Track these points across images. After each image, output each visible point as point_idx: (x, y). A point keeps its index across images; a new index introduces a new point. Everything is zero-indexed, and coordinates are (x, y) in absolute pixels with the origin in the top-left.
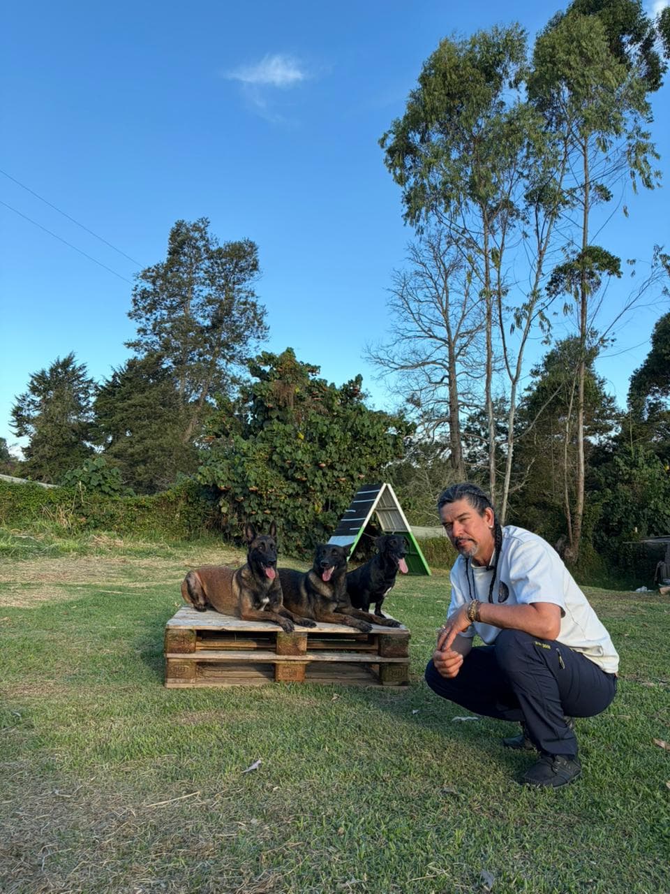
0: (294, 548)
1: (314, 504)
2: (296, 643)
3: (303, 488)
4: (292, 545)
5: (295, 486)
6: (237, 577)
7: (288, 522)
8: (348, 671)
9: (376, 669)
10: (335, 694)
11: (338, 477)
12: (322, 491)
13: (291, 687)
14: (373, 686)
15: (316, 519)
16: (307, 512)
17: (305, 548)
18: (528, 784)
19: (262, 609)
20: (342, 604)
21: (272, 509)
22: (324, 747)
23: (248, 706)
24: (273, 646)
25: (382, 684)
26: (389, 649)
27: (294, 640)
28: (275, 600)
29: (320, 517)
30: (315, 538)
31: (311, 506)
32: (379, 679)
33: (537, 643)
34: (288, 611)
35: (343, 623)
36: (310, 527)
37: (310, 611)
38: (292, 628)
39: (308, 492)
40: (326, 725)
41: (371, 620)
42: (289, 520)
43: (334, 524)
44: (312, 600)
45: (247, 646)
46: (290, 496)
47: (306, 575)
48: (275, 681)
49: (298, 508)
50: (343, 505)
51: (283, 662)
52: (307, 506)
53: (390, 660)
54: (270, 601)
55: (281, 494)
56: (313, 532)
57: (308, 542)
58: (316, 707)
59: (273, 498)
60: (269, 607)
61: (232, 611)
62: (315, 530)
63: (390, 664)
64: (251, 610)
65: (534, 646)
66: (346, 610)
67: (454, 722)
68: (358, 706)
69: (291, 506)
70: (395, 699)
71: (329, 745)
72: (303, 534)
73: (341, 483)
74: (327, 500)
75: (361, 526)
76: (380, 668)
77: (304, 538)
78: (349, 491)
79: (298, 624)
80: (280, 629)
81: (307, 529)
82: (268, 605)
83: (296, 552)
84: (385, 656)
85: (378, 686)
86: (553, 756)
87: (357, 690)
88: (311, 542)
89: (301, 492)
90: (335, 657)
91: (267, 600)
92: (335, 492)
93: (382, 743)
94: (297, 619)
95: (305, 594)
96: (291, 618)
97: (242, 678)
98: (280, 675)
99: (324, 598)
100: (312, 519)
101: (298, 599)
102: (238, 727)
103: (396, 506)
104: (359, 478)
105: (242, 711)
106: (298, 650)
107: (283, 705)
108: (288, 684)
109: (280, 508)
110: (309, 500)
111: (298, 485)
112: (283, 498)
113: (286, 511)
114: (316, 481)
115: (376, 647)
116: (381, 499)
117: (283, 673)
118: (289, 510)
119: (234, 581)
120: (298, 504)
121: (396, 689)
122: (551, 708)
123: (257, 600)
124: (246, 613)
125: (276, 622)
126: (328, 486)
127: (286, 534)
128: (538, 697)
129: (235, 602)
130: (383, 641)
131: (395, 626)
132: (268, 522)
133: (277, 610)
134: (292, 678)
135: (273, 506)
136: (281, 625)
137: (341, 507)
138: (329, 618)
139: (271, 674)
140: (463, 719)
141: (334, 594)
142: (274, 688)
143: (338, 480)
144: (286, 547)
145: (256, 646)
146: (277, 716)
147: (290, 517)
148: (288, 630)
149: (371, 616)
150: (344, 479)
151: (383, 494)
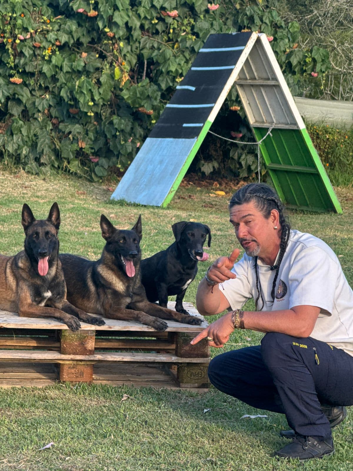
0: (72, 156)
1: (111, 64)
2: (82, 341)
3: (89, 32)
4: (68, 149)
5: (74, 27)
6: (11, 268)
7: (60, 101)
8: (143, 374)
9: (174, 370)
10: (125, 395)
11: (163, 8)
12: (128, 39)
13: (77, 388)
14: (169, 389)
15: (117, 96)
16: (99, 83)
17: (96, 154)
18: (277, 457)
19: (43, 304)
20: (136, 298)
21: (24, 74)
22: (110, 435)
23: (33, 405)
24: (57, 345)
25: (179, 386)
26: (187, 348)
27: (80, 339)
28: (58, 295)
29: (126, 94)
30: (115, 136)
31: (107, 70)
32: (177, 381)
33: (294, 344)
34: (74, 307)
35: (137, 320)
36: (105, 113)
37: (99, 306)
38: (79, 326)
39: (100, 40)
40: (113, 421)
41: (170, 316)
42: (61, 99)
43: (154, 108)
44: (102, 296)
45: (24, 344)
46: (62, 48)
47: (94, 264)
48: (59, 382)
49: (79, 73)
50: (173, 68)
51: (67, 362)
52: (98, 70)
53: (187, 360)
54: (53, 295)
55: (44, 44)
56: (111, 123)
57: (101, 142)
58: (104, 406)
59: (27, 52)
60: (50, 303)
61: (8, 305)
62: (115, 119)
63: (189, 364)
64: (30, 305)
65: (292, 346)
66: (141, 305)
67: (243, 419)
68: (148, 406)
69: (66, 69)
70: (190, 401)
71: (115, 434)
72: (90, 127)
73: (170, 20)
74: (140, 57)
75: (204, 120)
76: (178, 369)
77: (91, 135)
78: (184, 40)
79: (84, 321)
80: (65, 327)
81: (98, 116)
82: (50, 299)
83: (76, 163)
84: (182, 356)
85: (174, 388)
86: (305, 437)
87: (150, 391)
88: (106, 143)
89: (85, 40)
90: (127, 357)
91: (48, 294)
92: (155, 41)
93: (164, 433)
94: (83, 316)
95: (92, 288)
96: (77, 315)
97: (21, 380)
98: (65, 376)
99: (116, 293)
100: (109, 95)
101: (85, 293)
102: (27, 422)
103: (275, 79)
104: (207, 11)
105: (27, 410)
106: (85, 349)
107: (70, 404)
108: (74, 386)
109: (41, 73)
110: (103, 57)
111: (79, 25)
112: (47, 52)
113: (54, 79)
114: (117, 19)
115: (173, 347)
116: (247, 62)
117: (68, 374)
118: (62, 78)
119: (8, 271)
120: (80, 64)
121: (194, 391)
122: (304, 397)
123: (37, 294)
124: (25, 308)
125: (60, 319)
126: (142, 27)
127: (56, 127)
128: (293, 389)
129: (11, 296)
130: (181, 340)
131: (196, 324)
132: (19, 102)
133: (60, 305)
134: (78, 379)
135: (28, 69)
136: (65, 323)
137: (168, 72)
138: (119, 315)
139: (54, 375)
140: (253, 417)
141: (128, 288)
142: (59, 389)
143: (163, 14)
144: (57, 154)
145: (36, 345)
146: (65, 414)
147: (63, 93)
148: (74, 328)
149: (170, 312)
150: (175, 13)
151: (251, 54)
